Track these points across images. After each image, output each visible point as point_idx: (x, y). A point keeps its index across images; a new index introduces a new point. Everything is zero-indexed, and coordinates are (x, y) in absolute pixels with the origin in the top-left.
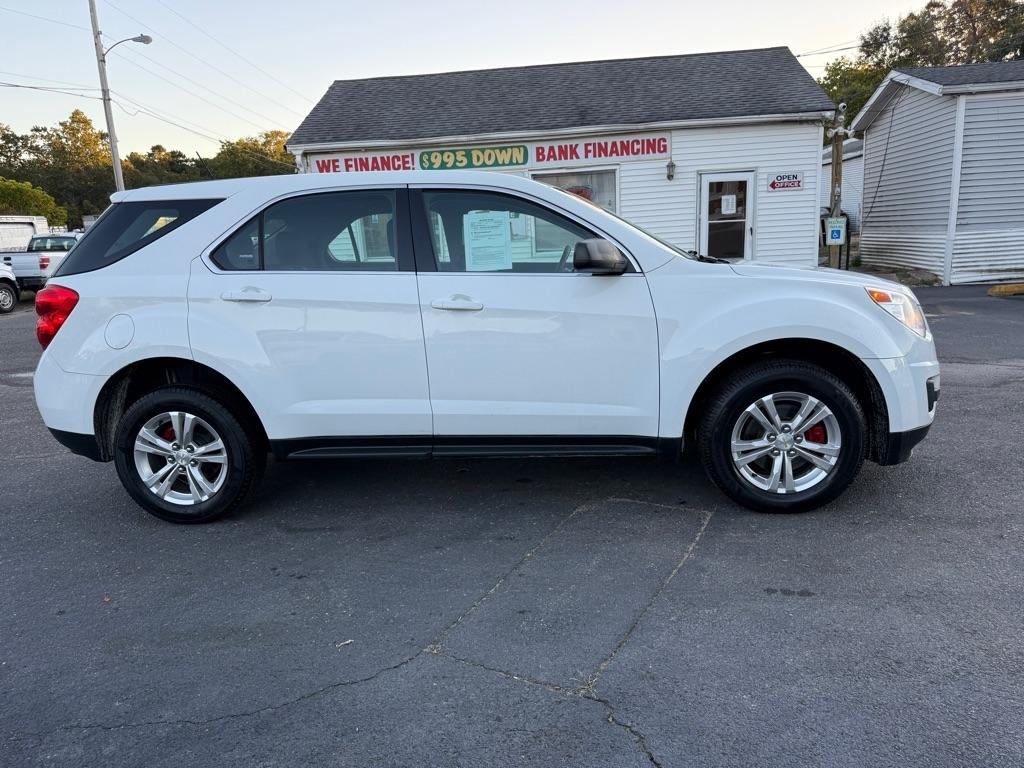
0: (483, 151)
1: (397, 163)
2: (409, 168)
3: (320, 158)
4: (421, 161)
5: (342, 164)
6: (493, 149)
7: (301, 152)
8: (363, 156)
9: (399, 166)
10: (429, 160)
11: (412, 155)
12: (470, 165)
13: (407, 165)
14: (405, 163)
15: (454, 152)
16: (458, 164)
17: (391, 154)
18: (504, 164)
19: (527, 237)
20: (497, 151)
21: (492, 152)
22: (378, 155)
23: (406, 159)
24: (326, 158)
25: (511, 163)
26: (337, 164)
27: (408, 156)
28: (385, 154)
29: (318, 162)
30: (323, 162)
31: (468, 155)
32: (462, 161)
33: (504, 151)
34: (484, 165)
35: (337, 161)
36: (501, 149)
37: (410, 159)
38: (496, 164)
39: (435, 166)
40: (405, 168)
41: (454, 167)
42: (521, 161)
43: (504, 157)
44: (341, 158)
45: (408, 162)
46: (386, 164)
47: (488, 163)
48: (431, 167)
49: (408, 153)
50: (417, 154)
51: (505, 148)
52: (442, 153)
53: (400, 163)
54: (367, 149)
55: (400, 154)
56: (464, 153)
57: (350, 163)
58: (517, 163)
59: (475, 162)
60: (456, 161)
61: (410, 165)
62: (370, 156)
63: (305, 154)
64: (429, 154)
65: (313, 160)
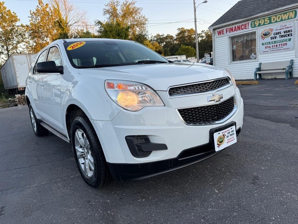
0: (276, 16)
1: (243, 27)
2: (247, 28)
3: (218, 30)
4: (251, 25)
5: (225, 31)
6: (281, 14)
7: (212, 29)
8: (231, 27)
9: (243, 28)
10: (254, 24)
11: (248, 23)
12: (270, 23)
13: (246, 27)
14: (245, 26)
15: (264, 19)
16: (265, 23)
17: (241, 24)
18: (285, 20)
19: (294, 48)
20: (282, 15)
21: (280, 16)
22: (236, 26)
23: (246, 25)
24: (220, 30)
25: (288, 19)
26: (223, 31)
27: (246, 24)
28: (239, 25)
29: (218, 31)
30: (219, 31)
31: (270, 19)
32: (267, 22)
33: (285, 14)
34: (276, 22)
35: (223, 30)
36: (284, 14)
37: (247, 25)
38: (282, 20)
39: (256, 26)
40: (245, 28)
41: (264, 24)
42: (293, 16)
43: (286, 16)
44: (225, 29)
45: (246, 26)
46: (239, 28)
47: (278, 20)
48: (255, 27)
49: (247, 23)
50: (250, 22)
51: (286, 13)
52: (259, 20)
53: (244, 27)
54: (233, 24)
55: (244, 23)
56: (268, 18)
57: (227, 30)
58: (291, 18)
59: (272, 21)
60: (265, 22)
61: (247, 27)
62: (234, 26)
63: (214, 30)
64: (254, 22)
65: (216, 31)
